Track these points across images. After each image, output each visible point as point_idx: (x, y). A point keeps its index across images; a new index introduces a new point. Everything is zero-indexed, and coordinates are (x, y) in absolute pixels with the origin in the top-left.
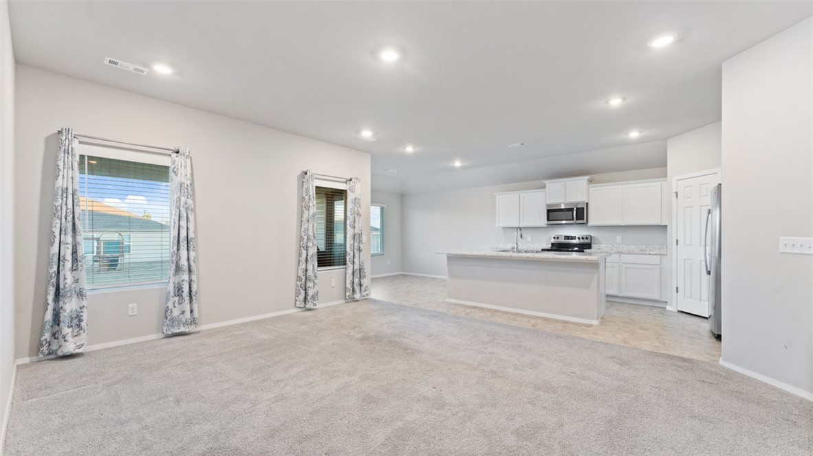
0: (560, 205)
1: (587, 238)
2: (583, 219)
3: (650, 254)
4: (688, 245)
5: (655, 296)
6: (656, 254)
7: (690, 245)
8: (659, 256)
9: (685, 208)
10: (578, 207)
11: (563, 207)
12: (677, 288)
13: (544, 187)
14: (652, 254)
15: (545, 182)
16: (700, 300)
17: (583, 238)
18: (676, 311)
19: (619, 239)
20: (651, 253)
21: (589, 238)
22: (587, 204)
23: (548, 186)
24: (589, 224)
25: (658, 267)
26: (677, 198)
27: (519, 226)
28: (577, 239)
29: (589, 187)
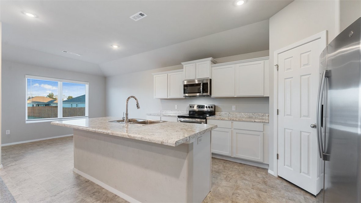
0: (194, 81)
1: (212, 107)
2: (207, 92)
3: (255, 122)
4: (287, 115)
5: (259, 159)
6: (260, 122)
7: (290, 115)
8: (262, 124)
9: (285, 79)
10: (204, 82)
12: (278, 155)
13: (182, 68)
14: (257, 122)
15: (182, 63)
16: (300, 172)
17: (209, 107)
18: (276, 176)
19: (234, 108)
20: (256, 120)
21: (214, 107)
22: (211, 80)
23: (184, 66)
24: (213, 96)
25: (262, 133)
26: (278, 70)
27: (168, 97)
28: (205, 108)
29: (212, 67)
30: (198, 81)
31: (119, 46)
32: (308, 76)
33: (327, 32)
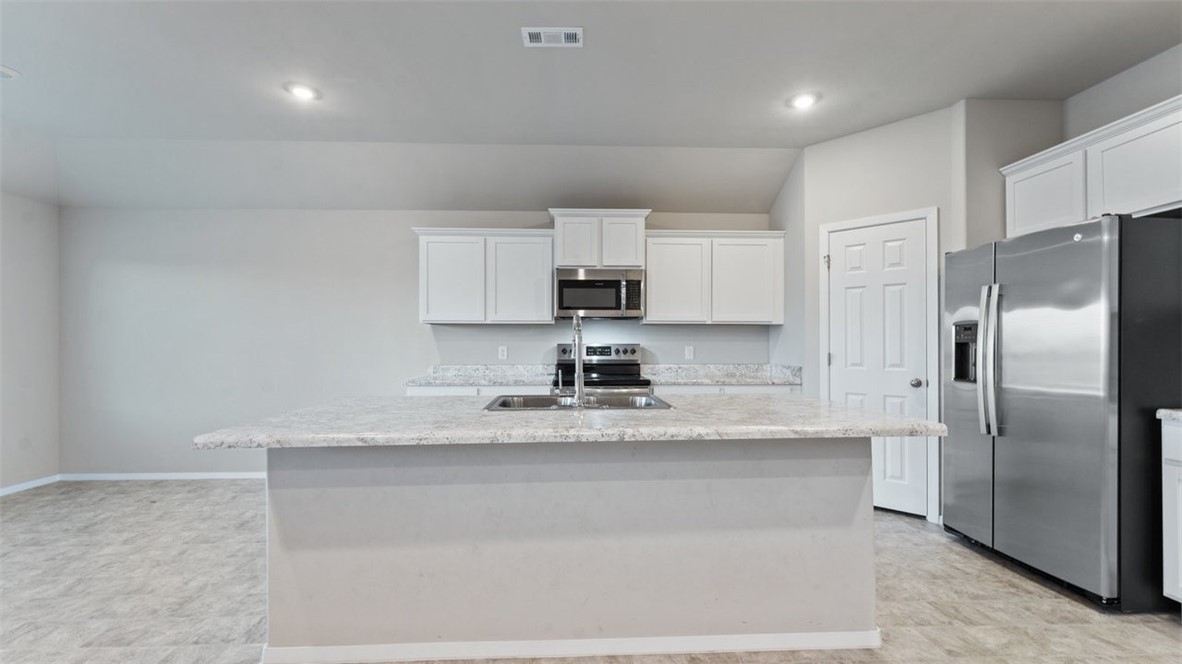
0: (574, 271)
1: (634, 351)
2: (637, 308)
4: (853, 365)
7: (859, 364)
9: (847, 288)
10: (630, 278)
11: (581, 276)
13: (551, 224)
15: (553, 211)
17: (624, 351)
19: (688, 352)
21: (638, 350)
22: (646, 272)
23: (558, 221)
24: (649, 318)
26: (829, 268)
27: (485, 320)
28: (613, 353)
29: (647, 236)
30: (588, 272)
31: (319, 95)
32: (901, 287)
33: (939, 210)
